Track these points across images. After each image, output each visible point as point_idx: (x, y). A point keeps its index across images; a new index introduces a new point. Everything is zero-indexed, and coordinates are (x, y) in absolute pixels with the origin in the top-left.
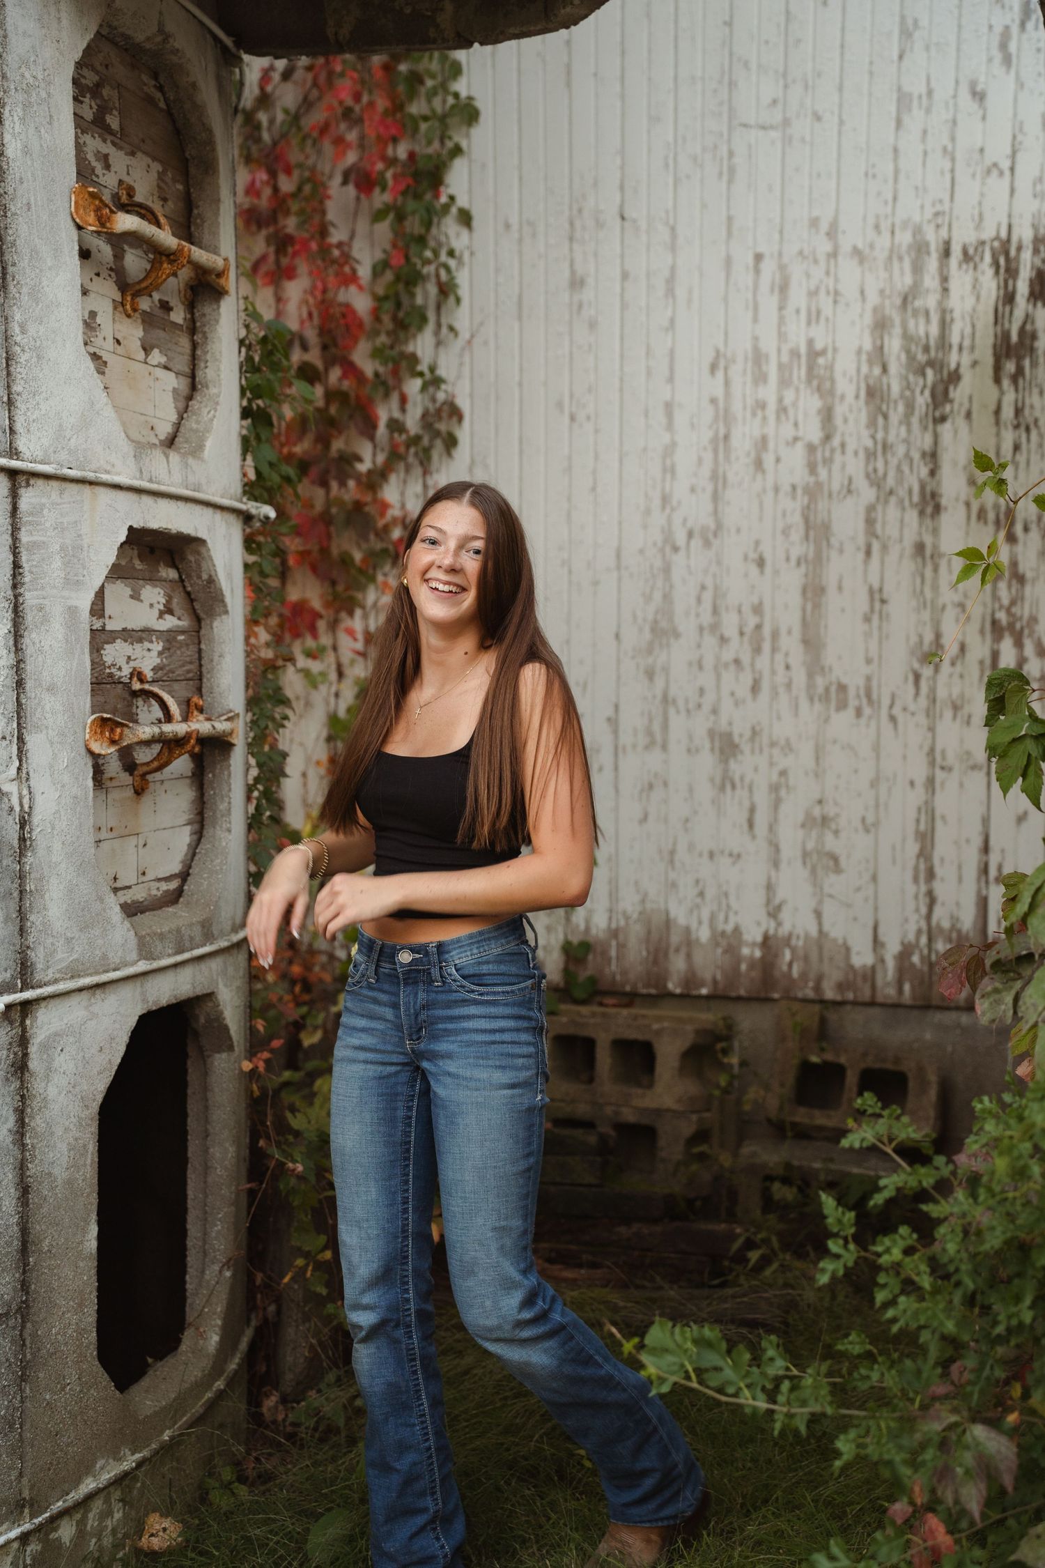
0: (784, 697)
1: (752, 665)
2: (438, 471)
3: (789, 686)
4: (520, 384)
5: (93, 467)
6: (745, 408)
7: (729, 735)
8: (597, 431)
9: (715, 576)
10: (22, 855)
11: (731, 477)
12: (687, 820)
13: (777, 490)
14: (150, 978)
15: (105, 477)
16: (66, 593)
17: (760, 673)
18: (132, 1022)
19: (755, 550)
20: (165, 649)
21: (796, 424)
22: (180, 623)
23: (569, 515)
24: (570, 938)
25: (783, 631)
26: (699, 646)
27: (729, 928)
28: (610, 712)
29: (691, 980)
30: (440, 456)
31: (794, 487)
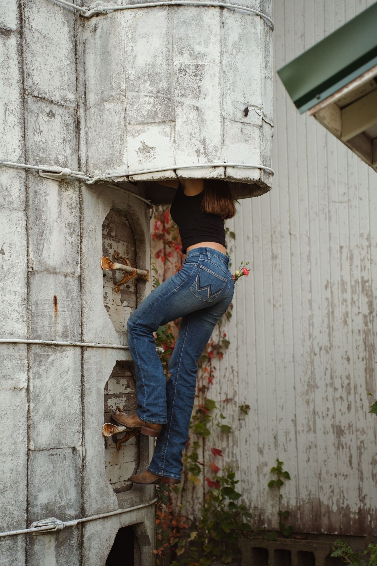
0: (360, 412)
1: (347, 399)
2: (224, 326)
3: (362, 407)
4: (254, 294)
5: (106, 342)
6: (339, 302)
7: (340, 426)
8: (283, 311)
9: (331, 364)
10: (83, 471)
11: (335, 327)
12: (325, 461)
13: (353, 332)
14: (122, 515)
15: (109, 345)
16: (97, 384)
17: (350, 402)
18: (117, 531)
19: (346, 355)
20: (127, 400)
21: (359, 308)
22: (132, 390)
23: (274, 342)
24: (281, 510)
25: (359, 386)
26: (326, 392)
27: (345, 506)
28: (293, 418)
29: (331, 528)
30: (225, 320)
31: (359, 331)
